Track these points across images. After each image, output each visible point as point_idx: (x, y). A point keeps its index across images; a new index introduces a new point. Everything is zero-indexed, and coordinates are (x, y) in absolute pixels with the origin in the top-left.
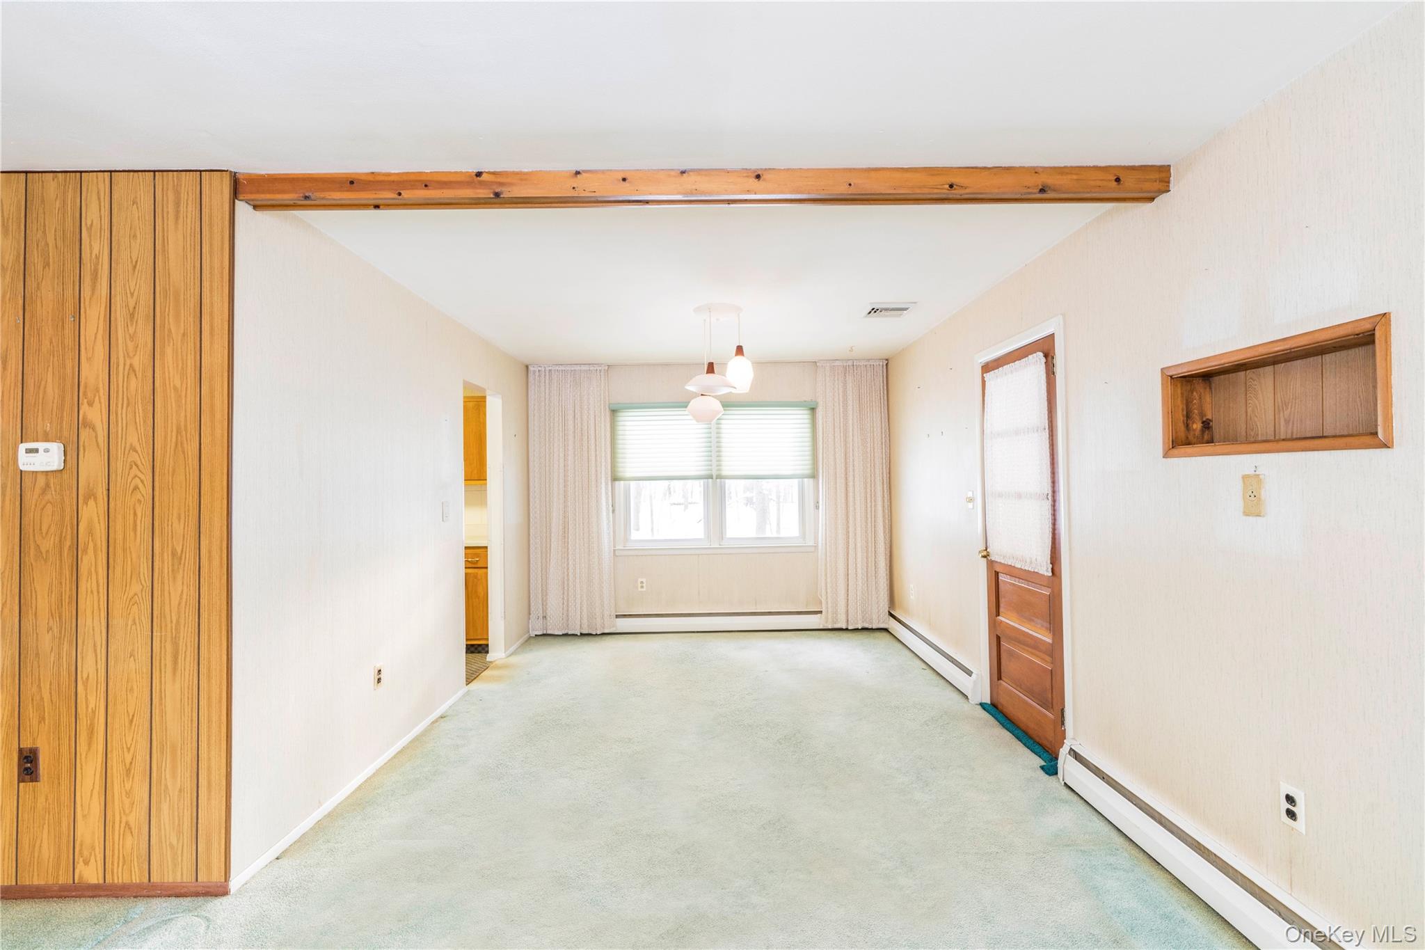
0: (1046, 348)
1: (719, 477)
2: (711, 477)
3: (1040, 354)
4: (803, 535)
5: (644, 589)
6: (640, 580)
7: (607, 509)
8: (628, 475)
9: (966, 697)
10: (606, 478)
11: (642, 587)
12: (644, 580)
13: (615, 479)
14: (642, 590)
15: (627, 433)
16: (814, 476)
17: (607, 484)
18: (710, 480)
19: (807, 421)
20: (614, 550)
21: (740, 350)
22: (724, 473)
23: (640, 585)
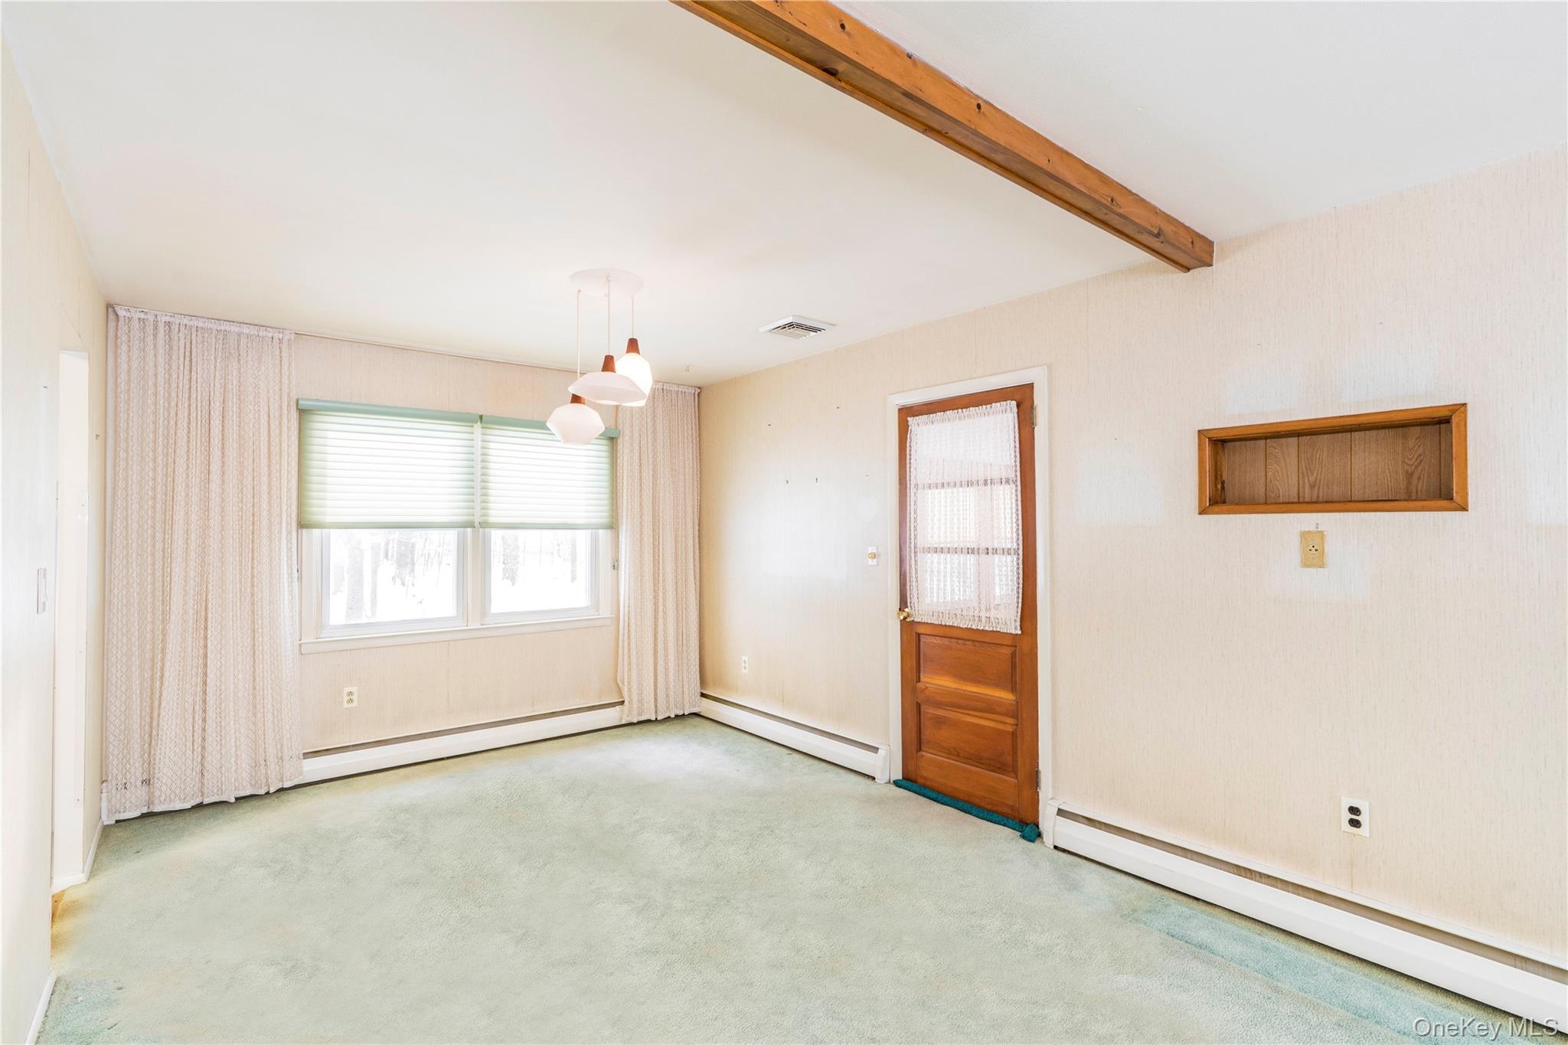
0: (1022, 398)
1: (485, 525)
2: (471, 525)
3: (1014, 403)
4: (596, 605)
5: (355, 704)
6: (347, 690)
7: (290, 575)
8: (329, 519)
9: (874, 778)
10: (289, 524)
11: (351, 701)
12: (354, 689)
13: (302, 525)
14: (351, 705)
15: (330, 450)
16: (613, 526)
17: (289, 533)
18: (469, 530)
19: (605, 454)
20: (300, 646)
21: (633, 345)
22: (492, 520)
23: (346, 698)
